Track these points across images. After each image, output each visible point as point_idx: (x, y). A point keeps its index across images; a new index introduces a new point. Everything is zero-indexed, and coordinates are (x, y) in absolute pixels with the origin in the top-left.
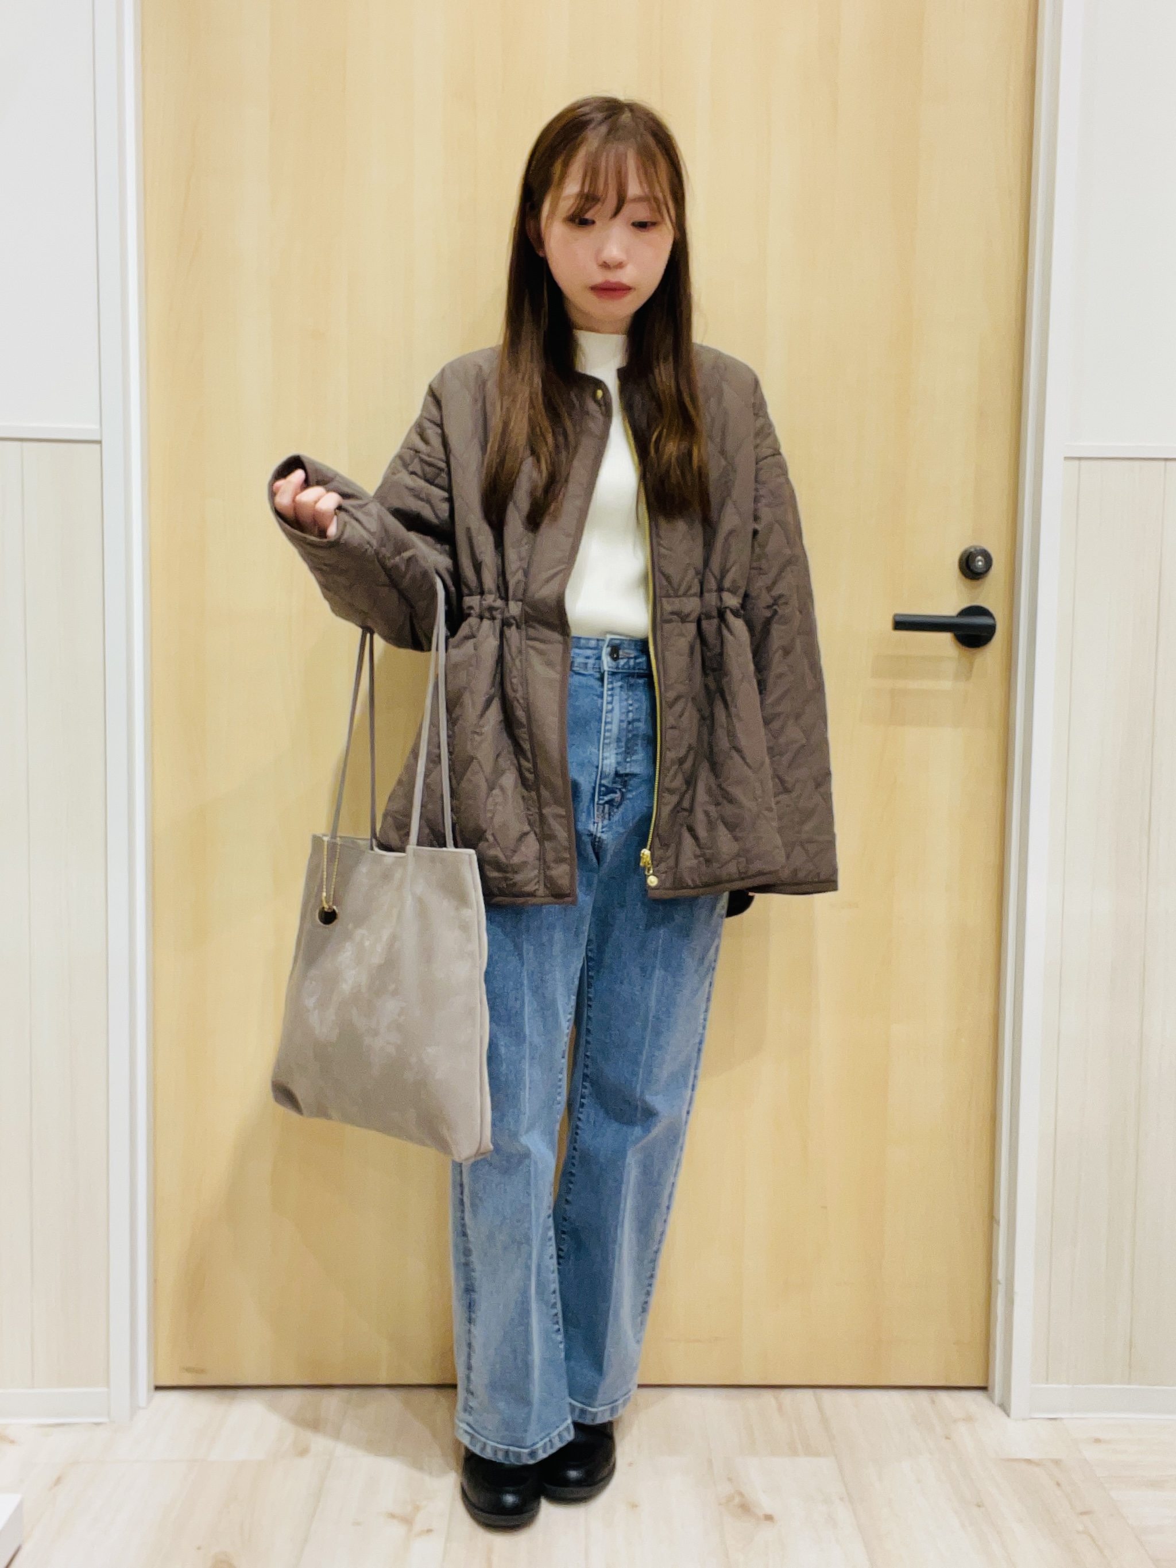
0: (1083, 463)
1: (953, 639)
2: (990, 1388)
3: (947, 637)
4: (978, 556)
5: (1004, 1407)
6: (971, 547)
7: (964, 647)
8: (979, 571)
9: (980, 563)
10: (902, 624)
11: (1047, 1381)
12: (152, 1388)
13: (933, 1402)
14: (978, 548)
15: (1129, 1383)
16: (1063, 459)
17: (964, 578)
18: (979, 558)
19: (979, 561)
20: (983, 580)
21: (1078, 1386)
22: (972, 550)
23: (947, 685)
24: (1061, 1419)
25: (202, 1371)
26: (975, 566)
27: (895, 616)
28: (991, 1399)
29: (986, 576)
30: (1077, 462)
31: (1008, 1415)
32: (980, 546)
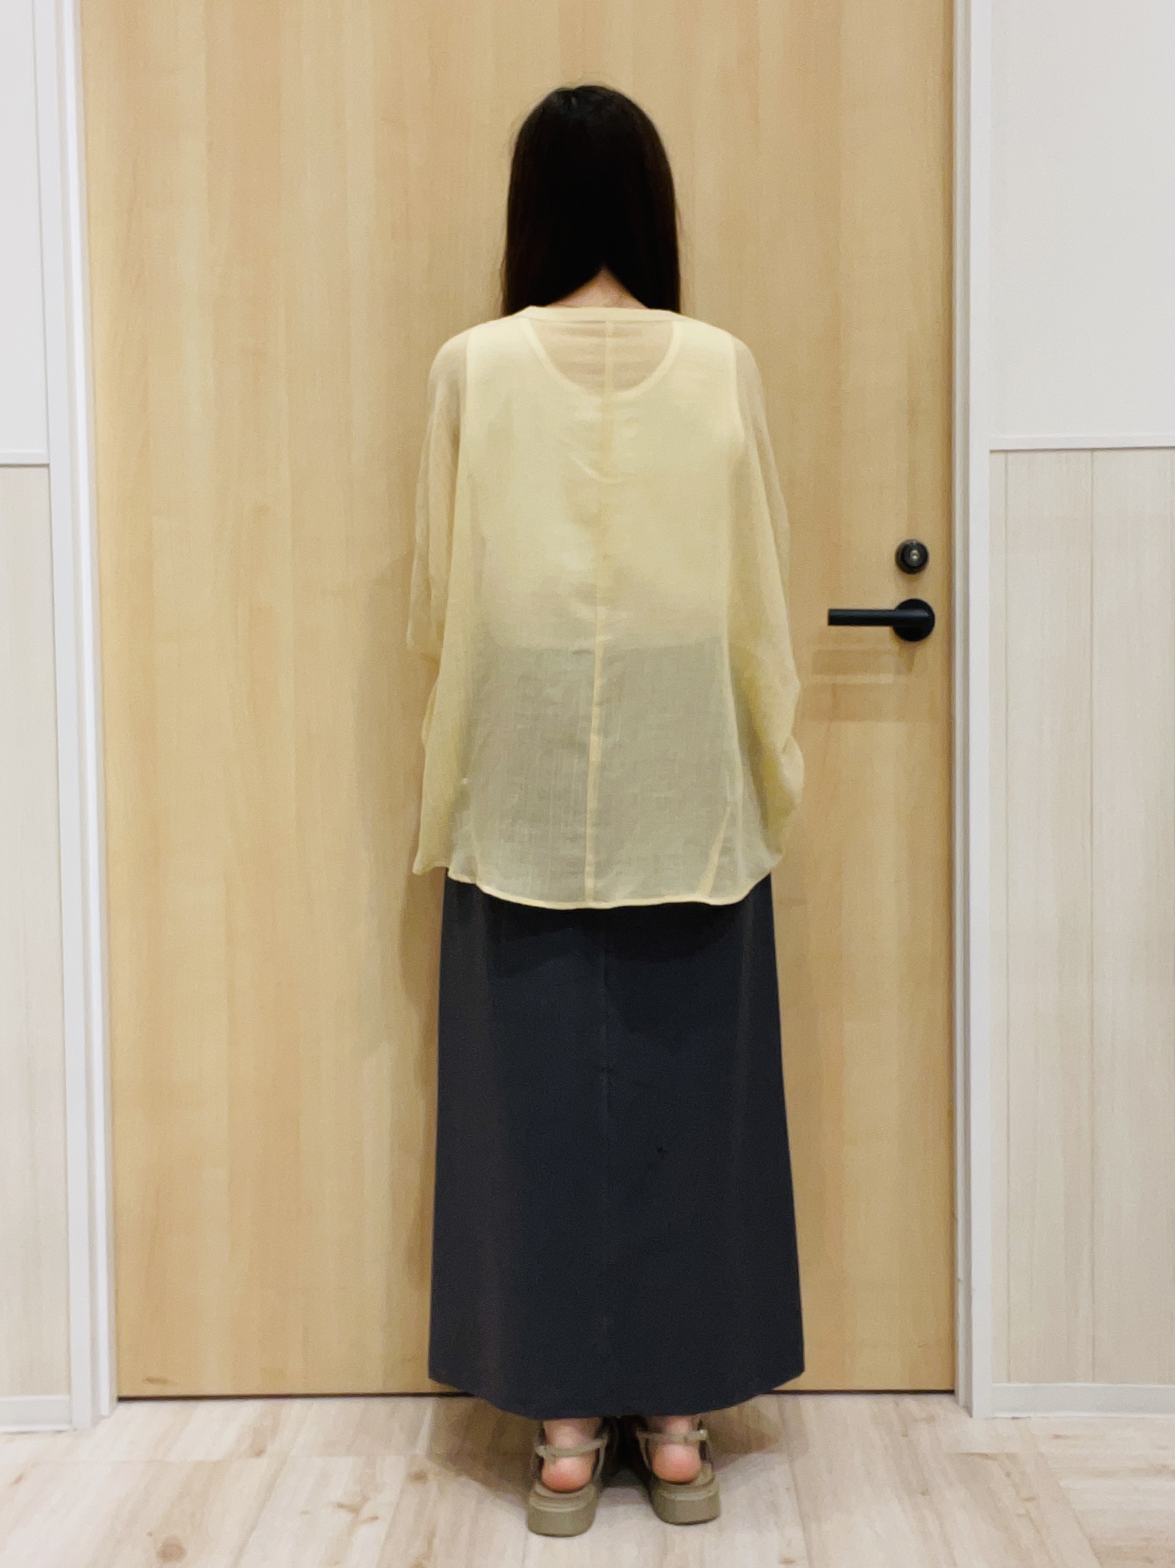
0: (1011, 456)
1: (893, 632)
2: (956, 1392)
3: (886, 631)
4: (911, 550)
5: (968, 1409)
6: (908, 541)
7: (902, 641)
8: (916, 565)
9: (915, 556)
10: (838, 618)
11: (1009, 1381)
12: (115, 1396)
13: (897, 1405)
14: (914, 542)
15: (1094, 1380)
16: (989, 452)
17: (900, 572)
18: (915, 552)
19: (914, 554)
20: (918, 574)
21: (1041, 1385)
22: (908, 543)
23: (887, 679)
24: (1024, 1418)
25: (163, 1381)
26: (912, 561)
27: (831, 611)
28: (957, 1402)
29: (924, 569)
30: (1002, 456)
31: (971, 1416)
32: (915, 540)
